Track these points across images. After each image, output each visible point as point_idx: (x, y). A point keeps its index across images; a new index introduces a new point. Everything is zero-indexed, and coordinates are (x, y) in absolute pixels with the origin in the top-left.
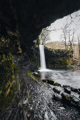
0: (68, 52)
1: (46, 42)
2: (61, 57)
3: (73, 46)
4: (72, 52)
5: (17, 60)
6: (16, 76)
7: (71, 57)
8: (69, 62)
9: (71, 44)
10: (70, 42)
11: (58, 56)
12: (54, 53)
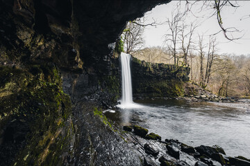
0: (180, 70)
1: (136, 48)
2: (165, 79)
3: (188, 59)
4: (188, 70)
5: (71, 82)
6: (65, 119)
7: (185, 79)
8: (181, 90)
9: (186, 54)
10: (184, 50)
11: (158, 77)
12: (150, 72)
